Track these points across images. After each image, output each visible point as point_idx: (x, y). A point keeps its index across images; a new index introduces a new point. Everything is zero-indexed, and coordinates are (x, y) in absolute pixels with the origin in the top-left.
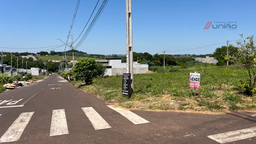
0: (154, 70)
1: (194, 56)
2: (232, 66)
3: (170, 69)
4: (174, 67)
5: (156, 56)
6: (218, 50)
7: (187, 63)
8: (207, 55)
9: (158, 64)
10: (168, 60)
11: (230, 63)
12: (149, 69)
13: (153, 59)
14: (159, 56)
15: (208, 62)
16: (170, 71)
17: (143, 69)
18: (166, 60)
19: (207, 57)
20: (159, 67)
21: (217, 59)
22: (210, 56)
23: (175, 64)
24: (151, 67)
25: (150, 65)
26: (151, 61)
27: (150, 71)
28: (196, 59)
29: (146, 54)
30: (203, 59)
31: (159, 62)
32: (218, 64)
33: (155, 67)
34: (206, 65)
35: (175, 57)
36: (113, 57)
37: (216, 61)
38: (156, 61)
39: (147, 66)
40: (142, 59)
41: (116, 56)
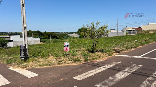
0: (44, 42)
1: (68, 33)
2: (86, 38)
3: (54, 41)
4: (57, 39)
5: (45, 33)
6: (79, 29)
7: (64, 37)
8: (74, 32)
9: (46, 38)
10: (53, 35)
11: (85, 37)
12: (41, 41)
13: (43, 35)
14: (47, 33)
15: (74, 36)
16: (54, 42)
17: (36, 41)
18: (51, 35)
19: (74, 34)
20: (47, 40)
21: (79, 34)
22: (76, 33)
23: (57, 38)
24: (42, 40)
25: (41, 39)
26: (42, 36)
27: (41, 42)
28: (69, 35)
29: (38, 32)
30: (72, 35)
31: (47, 36)
32: (79, 37)
33: (45, 39)
34: (74, 38)
35: (57, 34)
36: (14, 33)
37: (78, 36)
38: (45, 36)
39: (39, 39)
40: (35, 35)
41: (16, 33)
